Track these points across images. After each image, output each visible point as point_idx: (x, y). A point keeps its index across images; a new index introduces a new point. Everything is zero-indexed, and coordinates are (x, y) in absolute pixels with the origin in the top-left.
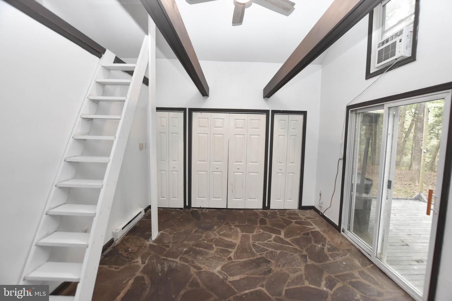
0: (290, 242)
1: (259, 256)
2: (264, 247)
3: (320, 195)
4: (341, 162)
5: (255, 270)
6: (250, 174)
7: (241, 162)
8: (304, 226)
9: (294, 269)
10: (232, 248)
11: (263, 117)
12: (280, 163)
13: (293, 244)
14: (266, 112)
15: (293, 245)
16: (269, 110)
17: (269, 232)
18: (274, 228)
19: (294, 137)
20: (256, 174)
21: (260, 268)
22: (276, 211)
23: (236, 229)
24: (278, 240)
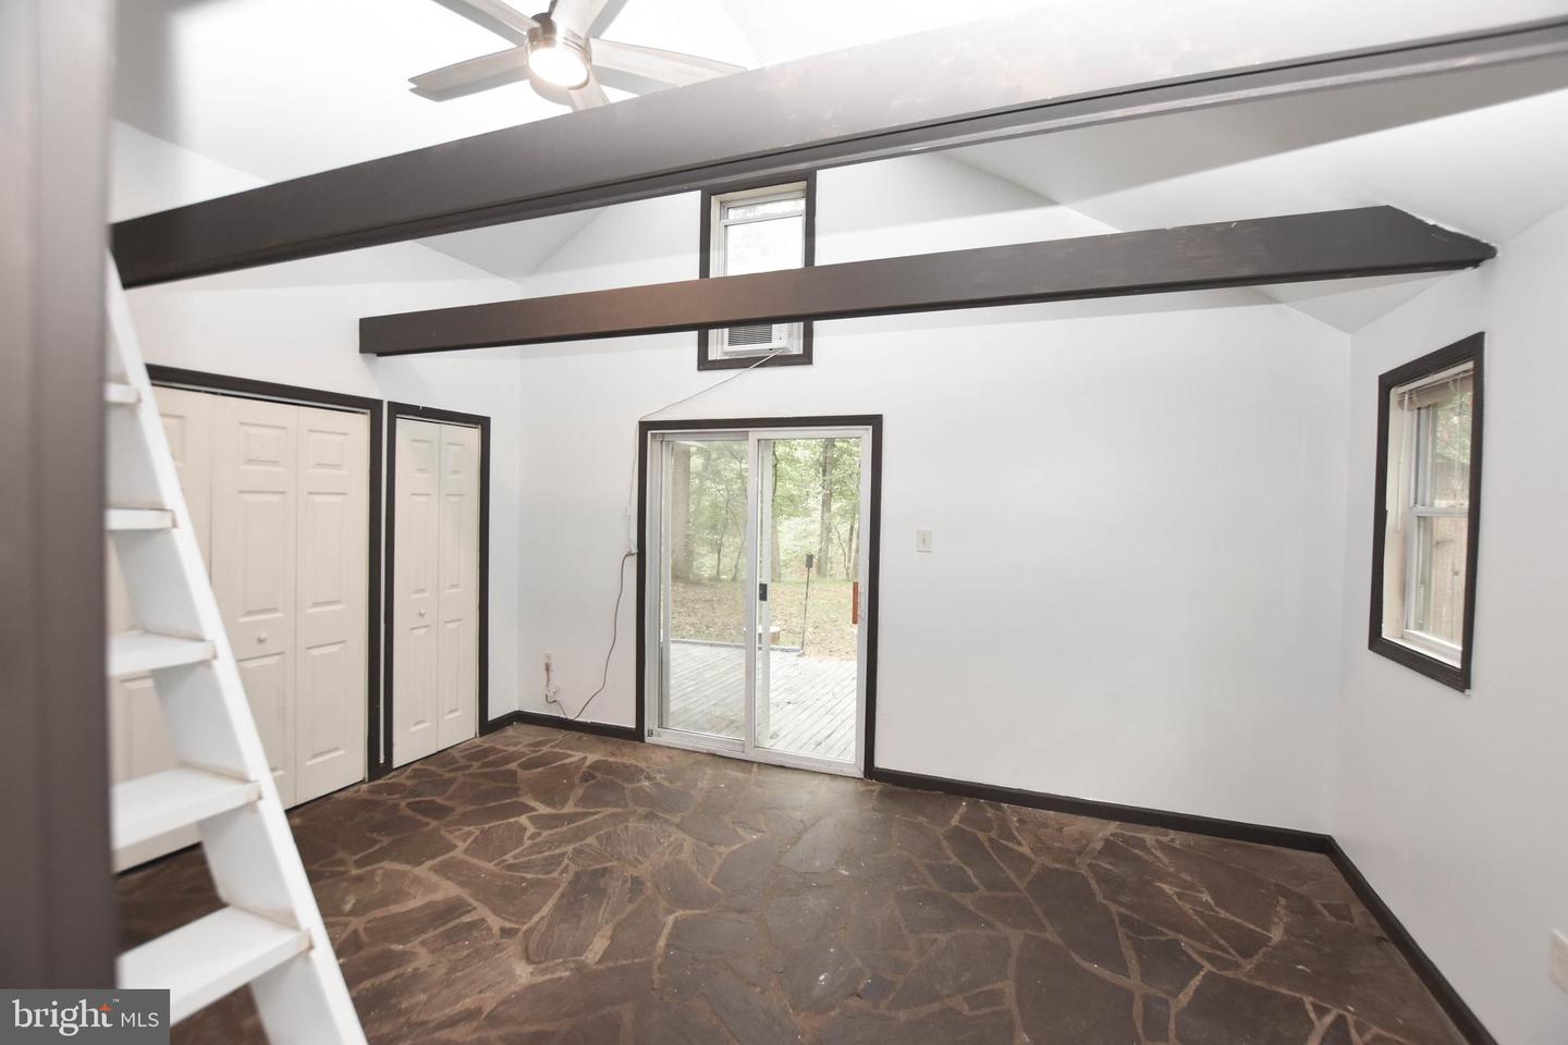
0: (581, 810)
1: (567, 878)
2: (545, 854)
3: (548, 668)
4: (632, 563)
5: (607, 903)
6: (315, 652)
7: (274, 610)
8: (554, 765)
9: (669, 846)
10: (469, 911)
11: (360, 423)
12: (417, 592)
13: (598, 810)
14: (371, 406)
15: (598, 812)
16: (382, 401)
17: (498, 819)
18: (492, 804)
19: (458, 499)
20: (335, 648)
21: (610, 891)
22: (415, 766)
23: (380, 868)
24: (544, 822)
